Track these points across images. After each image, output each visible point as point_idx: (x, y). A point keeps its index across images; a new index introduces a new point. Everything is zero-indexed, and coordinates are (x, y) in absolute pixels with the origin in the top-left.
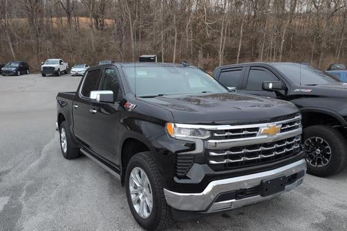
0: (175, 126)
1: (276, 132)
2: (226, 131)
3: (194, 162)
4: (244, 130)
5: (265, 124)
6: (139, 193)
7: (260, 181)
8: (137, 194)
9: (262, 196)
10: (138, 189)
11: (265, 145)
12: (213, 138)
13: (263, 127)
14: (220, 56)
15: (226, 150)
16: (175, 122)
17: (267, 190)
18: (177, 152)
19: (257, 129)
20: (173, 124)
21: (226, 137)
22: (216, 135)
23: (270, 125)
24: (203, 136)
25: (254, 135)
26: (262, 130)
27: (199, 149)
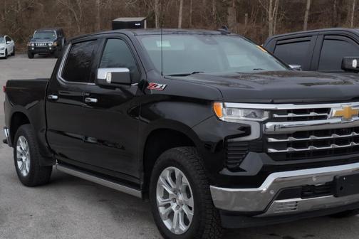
0: (224, 106)
1: (353, 116)
2: (289, 111)
3: (249, 150)
4: (311, 110)
5: (339, 105)
6: (171, 202)
7: (333, 176)
8: (168, 205)
9: (336, 196)
10: (170, 198)
11: (339, 131)
12: (271, 119)
13: (335, 108)
14: (271, 19)
15: (289, 135)
16: (223, 101)
17: (341, 188)
18: (227, 138)
19: (328, 110)
20: (221, 104)
21: (289, 119)
22: (276, 116)
23: (346, 105)
24: (260, 118)
25: (325, 118)
26: (334, 112)
27: (255, 134)
